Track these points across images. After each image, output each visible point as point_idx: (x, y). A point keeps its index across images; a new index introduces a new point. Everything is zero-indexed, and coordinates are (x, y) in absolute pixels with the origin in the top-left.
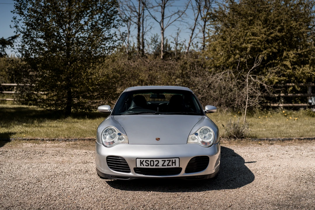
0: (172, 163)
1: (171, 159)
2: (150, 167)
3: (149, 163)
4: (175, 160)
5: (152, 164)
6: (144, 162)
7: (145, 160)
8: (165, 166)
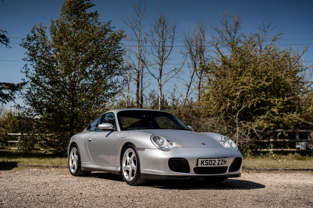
0: (224, 162)
1: (224, 159)
2: (208, 166)
3: (208, 162)
4: (226, 160)
5: (210, 164)
6: (205, 161)
7: (205, 160)
8: (220, 165)
